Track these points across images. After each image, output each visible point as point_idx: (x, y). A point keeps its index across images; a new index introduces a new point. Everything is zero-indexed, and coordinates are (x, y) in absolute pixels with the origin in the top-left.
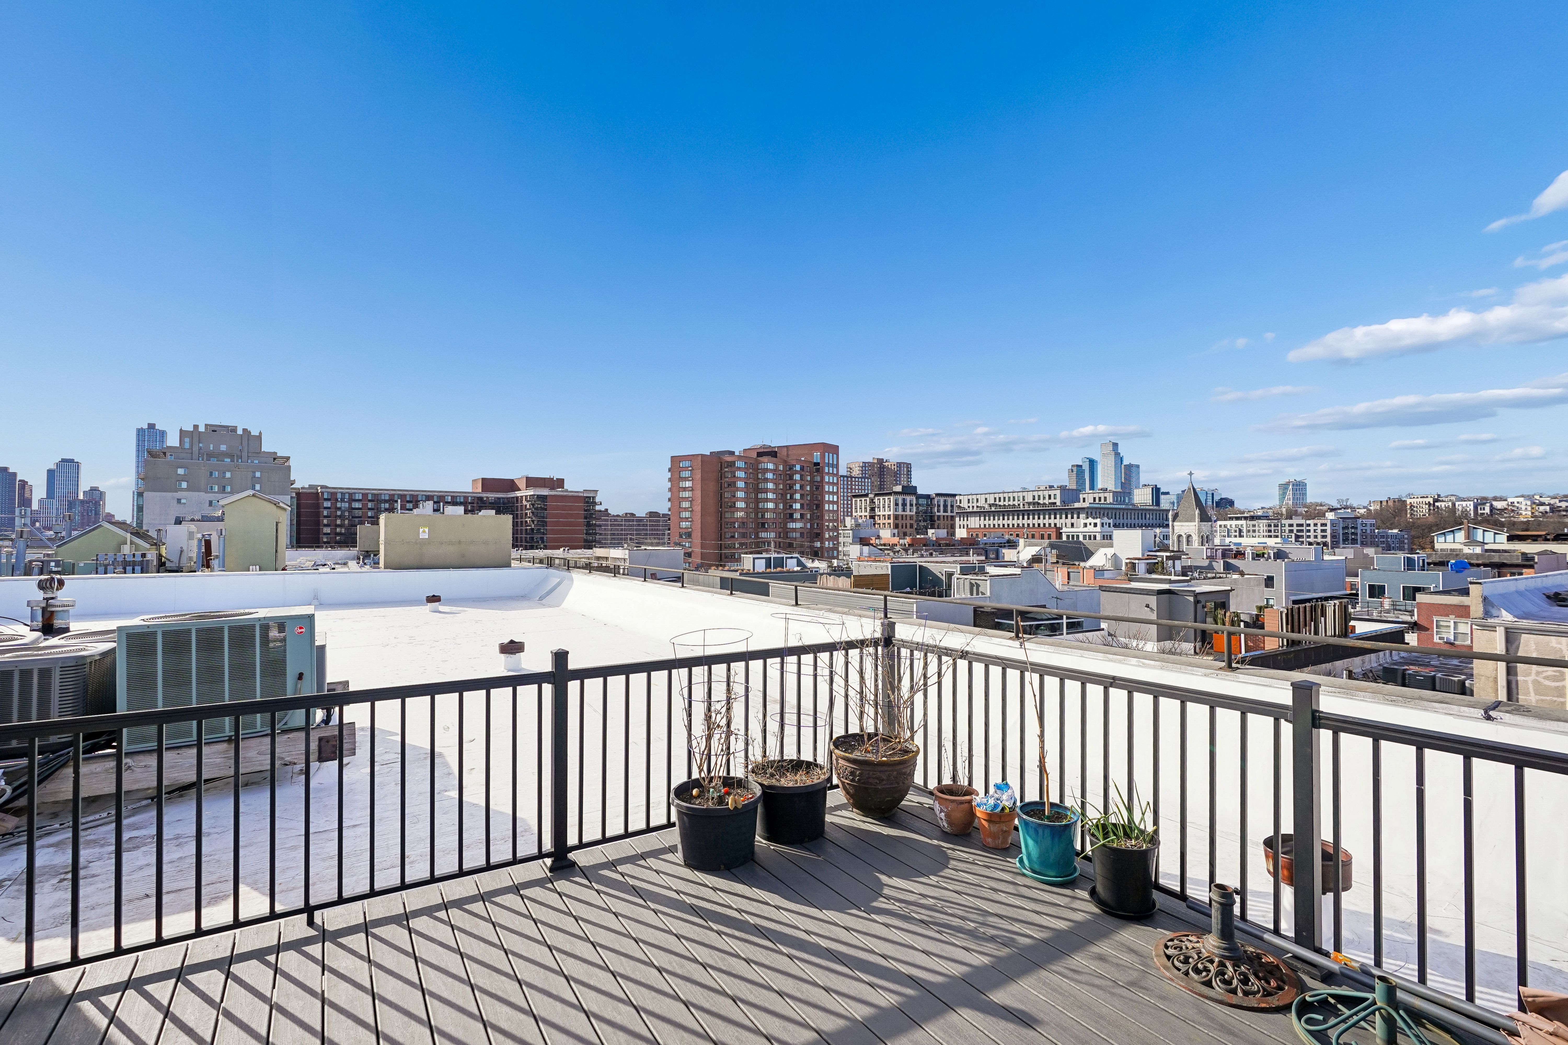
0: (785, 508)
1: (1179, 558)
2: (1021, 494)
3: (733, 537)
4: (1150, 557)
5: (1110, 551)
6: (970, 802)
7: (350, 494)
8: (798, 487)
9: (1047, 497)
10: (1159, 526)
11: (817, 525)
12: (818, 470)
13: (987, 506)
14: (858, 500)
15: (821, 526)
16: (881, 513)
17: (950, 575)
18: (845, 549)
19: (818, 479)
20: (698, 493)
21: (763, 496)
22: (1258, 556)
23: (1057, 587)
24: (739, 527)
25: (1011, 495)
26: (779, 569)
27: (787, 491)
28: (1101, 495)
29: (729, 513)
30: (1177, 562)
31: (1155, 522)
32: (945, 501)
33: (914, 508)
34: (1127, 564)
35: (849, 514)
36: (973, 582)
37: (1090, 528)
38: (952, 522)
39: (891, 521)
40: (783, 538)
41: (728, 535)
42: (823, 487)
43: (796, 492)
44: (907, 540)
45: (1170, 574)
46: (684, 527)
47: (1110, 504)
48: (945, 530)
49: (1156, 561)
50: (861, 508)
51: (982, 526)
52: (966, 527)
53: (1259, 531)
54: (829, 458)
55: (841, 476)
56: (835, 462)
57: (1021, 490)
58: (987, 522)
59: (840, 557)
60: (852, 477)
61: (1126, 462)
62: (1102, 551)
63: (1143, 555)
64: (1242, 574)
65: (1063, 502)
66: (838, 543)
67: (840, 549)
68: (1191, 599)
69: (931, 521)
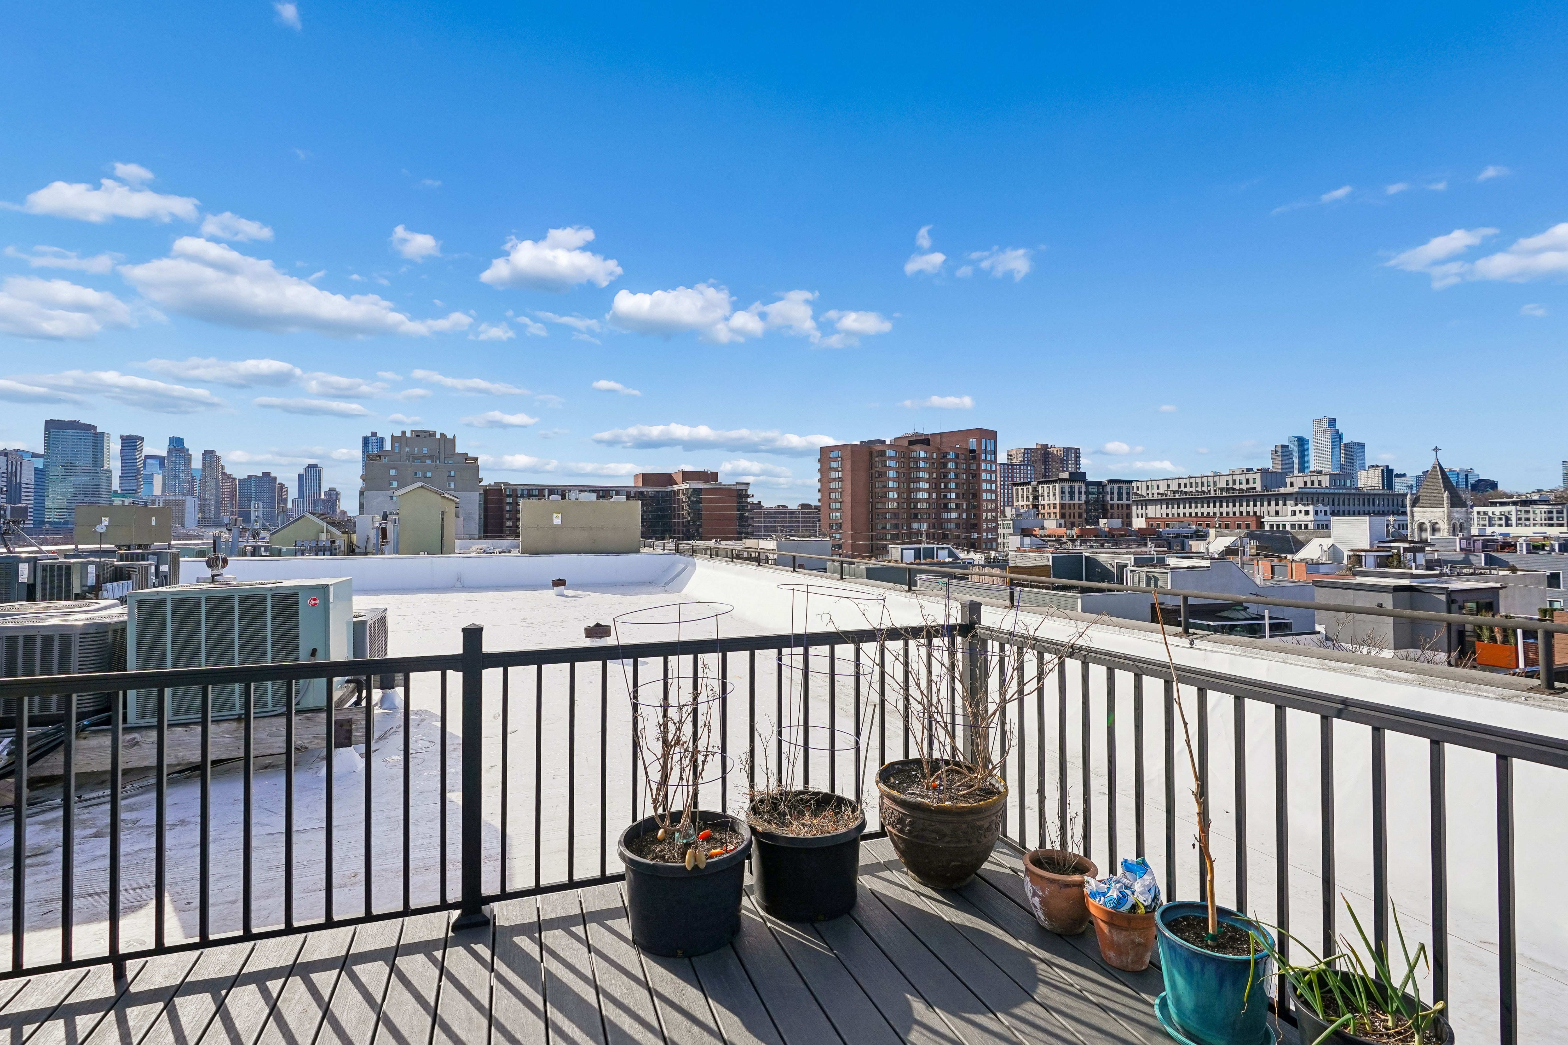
0: (938, 498)
1: (1422, 550)
2: (1211, 480)
3: (885, 528)
4: (1382, 549)
5: (1327, 542)
6: (1081, 885)
7: (529, 490)
8: (952, 475)
9: (1244, 482)
10: (1393, 513)
11: (974, 515)
12: (974, 458)
13: (1169, 493)
14: (1020, 488)
15: (978, 516)
16: (1046, 502)
17: (1122, 567)
18: (1005, 540)
19: (975, 466)
20: (848, 484)
21: (916, 485)
22: (1536, 548)
23: (1257, 582)
24: (891, 518)
25: (1199, 480)
26: (929, 560)
27: (941, 481)
28: (1313, 478)
29: (880, 504)
30: (1420, 555)
31: (1386, 508)
32: (1119, 488)
33: (1084, 496)
34: (1349, 557)
35: (1010, 504)
36: (1151, 575)
37: (1301, 517)
38: (1128, 511)
39: (1057, 511)
40: (937, 529)
41: (880, 526)
42: (980, 475)
43: (950, 480)
44: (1075, 531)
45: (1411, 568)
46: (834, 518)
47: (1327, 488)
48: (1120, 520)
49: (1390, 553)
50: (1022, 497)
51: (1164, 515)
52: (1144, 516)
53: (1534, 519)
54: (985, 444)
55: (1001, 464)
56: (993, 449)
57: (1212, 474)
58: (1170, 511)
59: (1000, 549)
60: (1012, 465)
61: (1346, 440)
62: (1316, 541)
63: (1371, 545)
64: (1514, 569)
65: (1265, 487)
66: (998, 534)
67: (1000, 540)
68: (1443, 598)
69: (1104, 510)
